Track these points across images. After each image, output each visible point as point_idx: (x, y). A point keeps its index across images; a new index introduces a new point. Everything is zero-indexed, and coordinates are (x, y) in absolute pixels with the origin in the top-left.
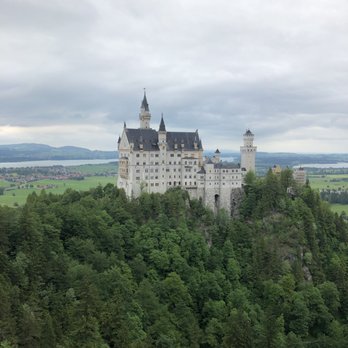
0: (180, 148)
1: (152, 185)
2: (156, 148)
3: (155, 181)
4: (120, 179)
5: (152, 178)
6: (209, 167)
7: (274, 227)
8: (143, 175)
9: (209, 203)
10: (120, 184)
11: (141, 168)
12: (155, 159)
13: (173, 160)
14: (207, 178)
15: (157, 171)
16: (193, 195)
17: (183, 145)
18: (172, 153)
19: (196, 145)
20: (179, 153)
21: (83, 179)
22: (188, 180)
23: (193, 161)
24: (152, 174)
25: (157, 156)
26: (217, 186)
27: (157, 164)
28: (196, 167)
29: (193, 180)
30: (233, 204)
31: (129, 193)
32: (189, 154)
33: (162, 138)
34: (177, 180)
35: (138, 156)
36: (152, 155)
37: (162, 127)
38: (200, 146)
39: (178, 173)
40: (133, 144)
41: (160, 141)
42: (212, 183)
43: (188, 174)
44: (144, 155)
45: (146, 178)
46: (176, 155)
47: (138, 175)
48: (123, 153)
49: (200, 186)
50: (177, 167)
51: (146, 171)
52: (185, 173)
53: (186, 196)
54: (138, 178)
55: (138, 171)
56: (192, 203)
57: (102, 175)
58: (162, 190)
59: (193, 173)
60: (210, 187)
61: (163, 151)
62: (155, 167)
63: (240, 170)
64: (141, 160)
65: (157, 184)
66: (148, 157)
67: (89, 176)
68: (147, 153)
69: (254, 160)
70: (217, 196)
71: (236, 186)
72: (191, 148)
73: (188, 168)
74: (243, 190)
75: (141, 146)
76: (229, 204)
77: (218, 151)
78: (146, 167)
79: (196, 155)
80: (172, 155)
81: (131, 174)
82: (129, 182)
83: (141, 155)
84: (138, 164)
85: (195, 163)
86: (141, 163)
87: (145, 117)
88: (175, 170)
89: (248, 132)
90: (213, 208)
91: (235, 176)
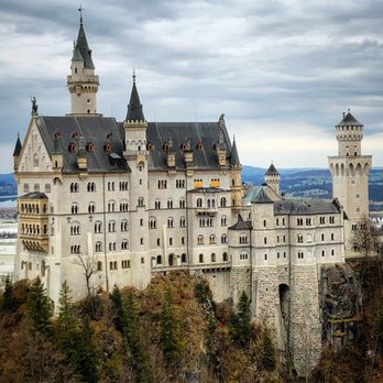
0: (182, 165)
1: (113, 265)
2: (121, 165)
3: (119, 256)
5: (112, 247)
6: (262, 214)
9: (265, 310)
11: (83, 221)
12: (119, 197)
13: (164, 196)
14: (258, 242)
15: (124, 226)
16: (220, 291)
17: (189, 157)
18: (163, 177)
19: (222, 155)
20: (181, 177)
22: (206, 250)
23: (218, 198)
24: (112, 238)
25: (123, 186)
26: (284, 262)
27: (124, 208)
28: (227, 212)
29: (219, 249)
30: (327, 308)
31: (54, 293)
32: (207, 181)
33: (135, 140)
34: (178, 250)
35: (74, 188)
36: (111, 187)
37: (135, 109)
38: (232, 158)
39: (178, 233)
40: (60, 159)
41: (131, 148)
42: (273, 253)
43: (205, 232)
44: (91, 188)
45: (98, 247)
46: (171, 183)
47: (75, 240)
48: (32, 182)
49: (238, 263)
50: (177, 215)
51: (97, 229)
52: (198, 230)
53: (203, 292)
54: (76, 250)
55: (75, 230)
56: (220, 314)
59: (219, 230)
60: (265, 264)
61: (139, 175)
62: (118, 218)
63: (338, 218)
64: (84, 199)
65: (126, 264)
68: (97, 181)
69: (365, 193)
70: (283, 289)
71: (331, 260)
72: (212, 163)
73: (207, 218)
74: (349, 273)
75: (82, 163)
76: (315, 309)
77: (272, 170)
78: (97, 218)
79: (225, 182)
80: (163, 185)
81: (56, 240)
82: (50, 260)
83: (83, 186)
84: (75, 210)
85: (223, 202)
86: (83, 209)
87: (83, 85)
88: (170, 224)
89: (348, 118)
90: (275, 322)
91: (327, 233)
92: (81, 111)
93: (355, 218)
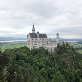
0: (42, 38)
1: (36, 46)
2: (37, 37)
4: (28, 45)
5: (36, 45)
6: (49, 42)
7: (65, 56)
8: (34, 44)
9: (49, 51)
10: (28, 46)
13: (40, 40)
14: (49, 44)
15: (37, 43)
16: (45, 49)
17: (43, 37)
19: (46, 37)
20: (42, 39)
21: (14, 45)
23: (45, 40)
24: (36, 44)
25: (37, 39)
26: (51, 47)
27: (37, 41)
28: (46, 42)
29: (45, 45)
30: (55, 51)
31: (30, 49)
32: (44, 39)
33: (38, 35)
34: (42, 45)
35: (32, 39)
36: (36, 39)
37: (38, 32)
39: (42, 43)
40: (31, 37)
41: (38, 36)
42: (50, 46)
43: (44, 44)
44: (34, 39)
46: (41, 39)
47: (32, 44)
48: (29, 39)
49: (47, 46)
50: (42, 42)
52: (43, 43)
53: (44, 49)
54: (32, 45)
55: (32, 43)
56: (45, 51)
57: (18, 44)
58: (38, 47)
59: (45, 43)
60: (49, 47)
61: (38, 38)
62: (36, 42)
63: (56, 43)
65: (37, 46)
66: (35, 40)
67: (15, 44)
68: (35, 39)
69: (59, 41)
70: (51, 49)
71: (55, 46)
73: (44, 42)
74: (57, 47)
75: (33, 37)
77: (50, 38)
79: (46, 39)
80: (40, 39)
81: (31, 44)
82: (30, 46)
83: (33, 39)
84: (32, 41)
85: (46, 41)
86: (33, 41)
87: (34, 30)
88: (41, 43)
89: (58, 34)
90: (50, 52)
91: (55, 44)
92: (33, 32)
93: (58, 43)
